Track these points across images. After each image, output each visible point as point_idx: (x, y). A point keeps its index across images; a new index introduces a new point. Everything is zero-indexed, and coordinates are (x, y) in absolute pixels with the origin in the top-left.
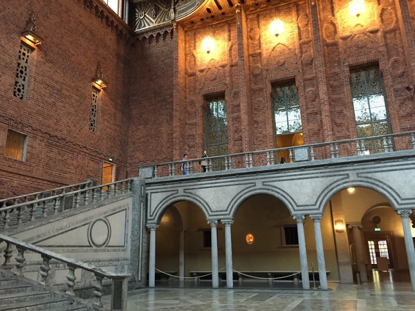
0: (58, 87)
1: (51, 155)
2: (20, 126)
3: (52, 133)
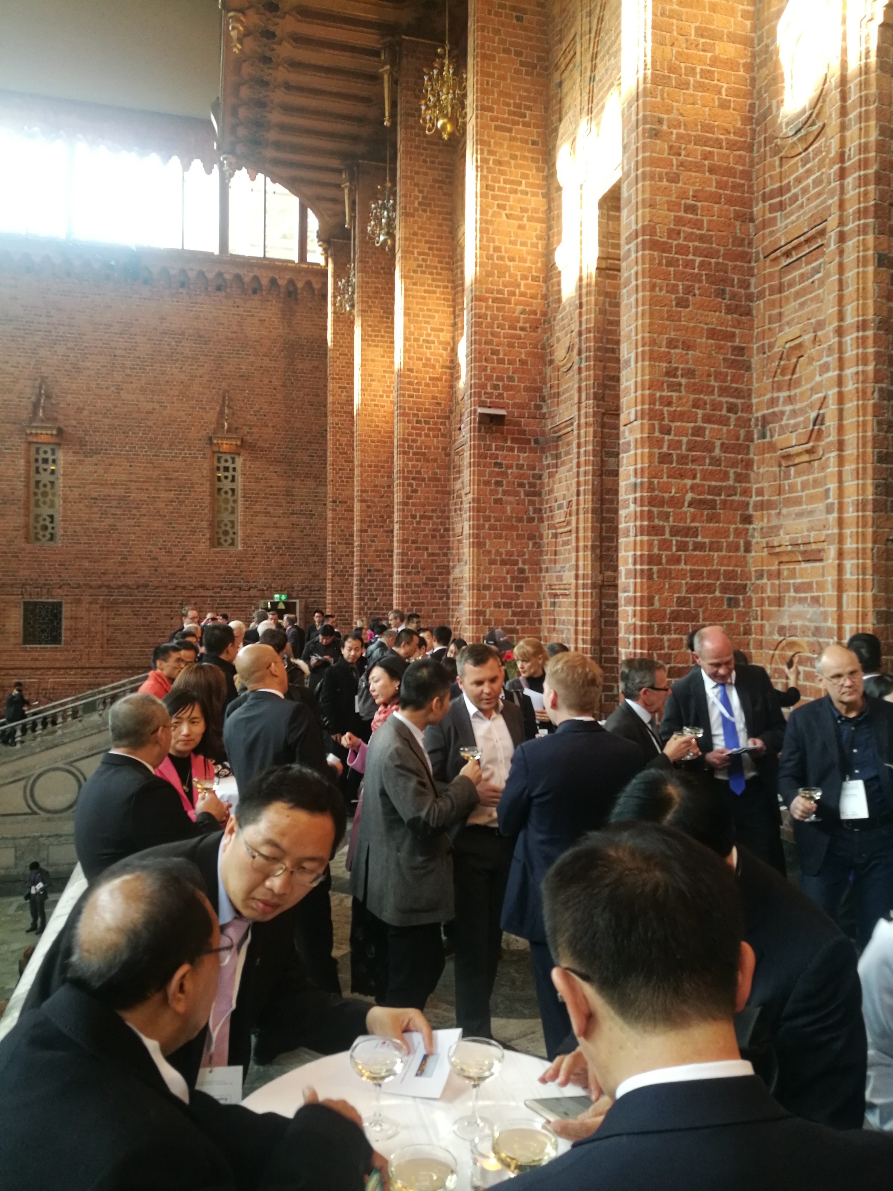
0: (120, 491)
1: (118, 621)
2: (45, 591)
3: (113, 584)
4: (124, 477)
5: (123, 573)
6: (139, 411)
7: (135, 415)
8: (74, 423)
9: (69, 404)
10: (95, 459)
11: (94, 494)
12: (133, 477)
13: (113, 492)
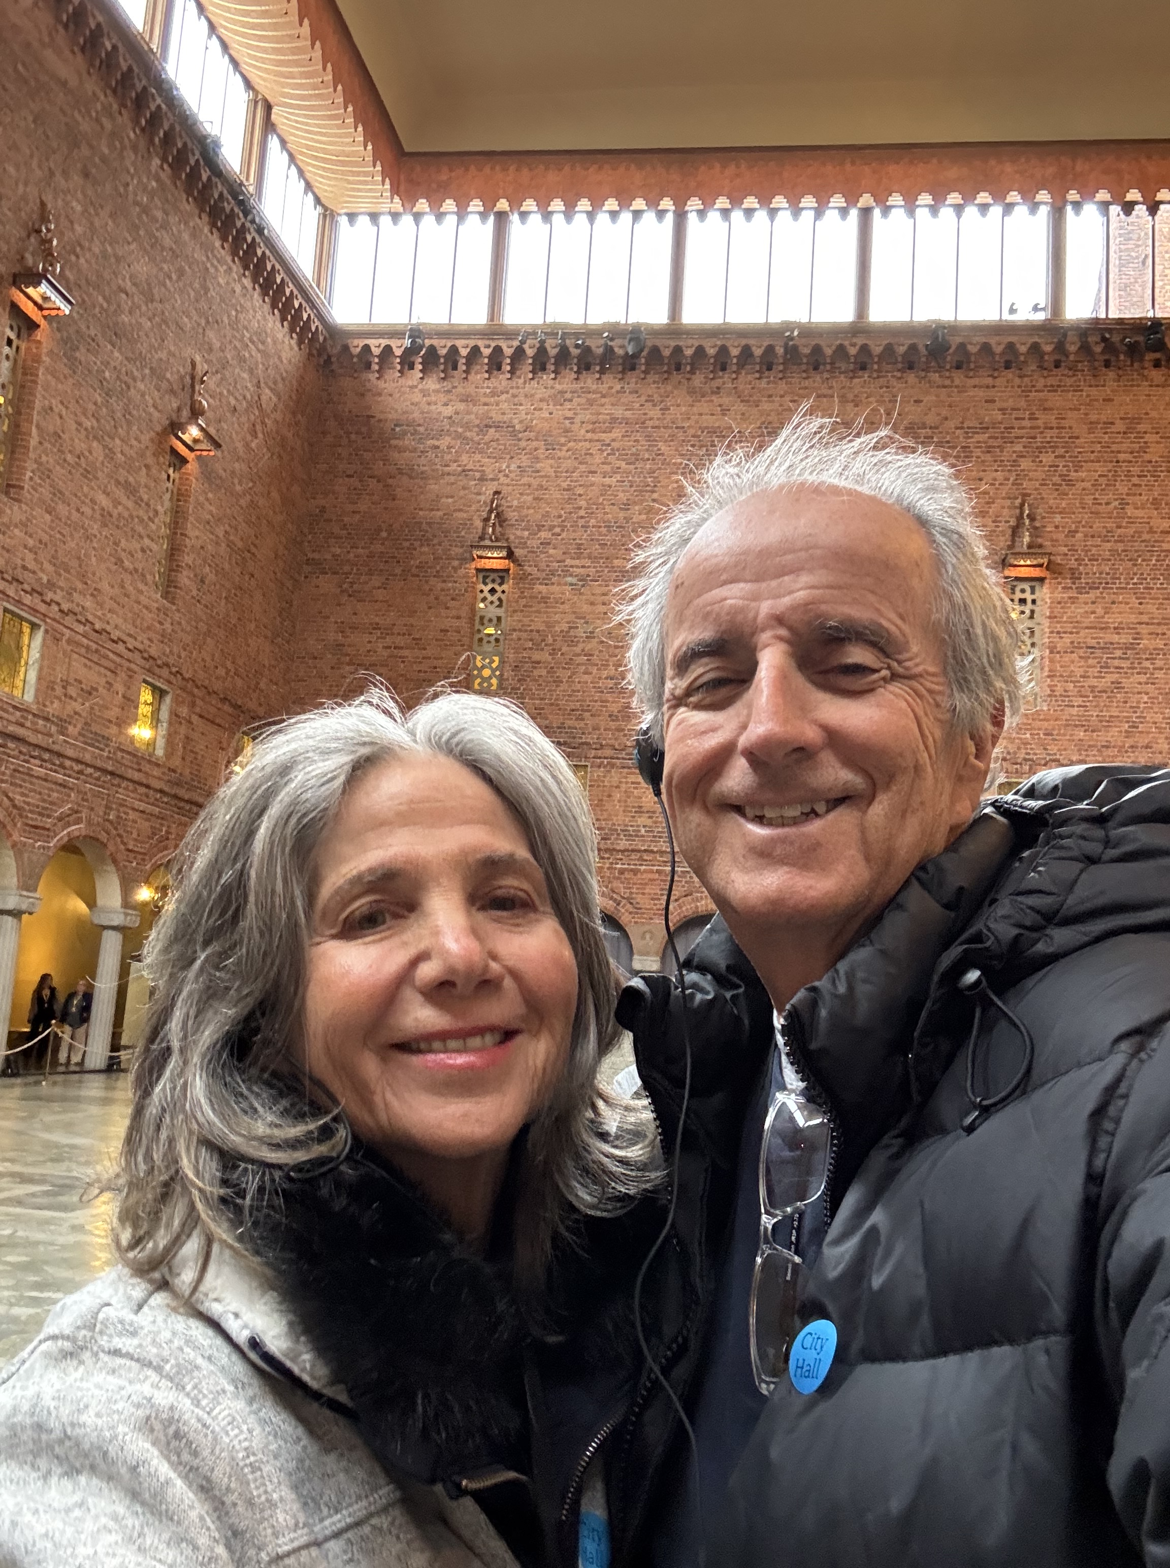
4: (1133, 618)
5: (1132, 747)
6: (1151, 531)
7: (1146, 536)
8: (1065, 550)
9: (1057, 527)
10: (1093, 595)
11: (1093, 643)
12: (1145, 618)
13: (1116, 638)
